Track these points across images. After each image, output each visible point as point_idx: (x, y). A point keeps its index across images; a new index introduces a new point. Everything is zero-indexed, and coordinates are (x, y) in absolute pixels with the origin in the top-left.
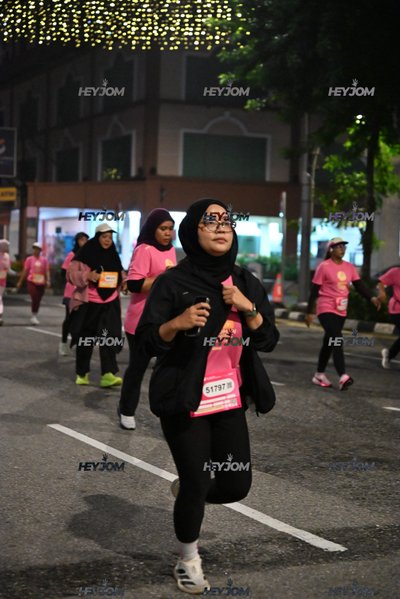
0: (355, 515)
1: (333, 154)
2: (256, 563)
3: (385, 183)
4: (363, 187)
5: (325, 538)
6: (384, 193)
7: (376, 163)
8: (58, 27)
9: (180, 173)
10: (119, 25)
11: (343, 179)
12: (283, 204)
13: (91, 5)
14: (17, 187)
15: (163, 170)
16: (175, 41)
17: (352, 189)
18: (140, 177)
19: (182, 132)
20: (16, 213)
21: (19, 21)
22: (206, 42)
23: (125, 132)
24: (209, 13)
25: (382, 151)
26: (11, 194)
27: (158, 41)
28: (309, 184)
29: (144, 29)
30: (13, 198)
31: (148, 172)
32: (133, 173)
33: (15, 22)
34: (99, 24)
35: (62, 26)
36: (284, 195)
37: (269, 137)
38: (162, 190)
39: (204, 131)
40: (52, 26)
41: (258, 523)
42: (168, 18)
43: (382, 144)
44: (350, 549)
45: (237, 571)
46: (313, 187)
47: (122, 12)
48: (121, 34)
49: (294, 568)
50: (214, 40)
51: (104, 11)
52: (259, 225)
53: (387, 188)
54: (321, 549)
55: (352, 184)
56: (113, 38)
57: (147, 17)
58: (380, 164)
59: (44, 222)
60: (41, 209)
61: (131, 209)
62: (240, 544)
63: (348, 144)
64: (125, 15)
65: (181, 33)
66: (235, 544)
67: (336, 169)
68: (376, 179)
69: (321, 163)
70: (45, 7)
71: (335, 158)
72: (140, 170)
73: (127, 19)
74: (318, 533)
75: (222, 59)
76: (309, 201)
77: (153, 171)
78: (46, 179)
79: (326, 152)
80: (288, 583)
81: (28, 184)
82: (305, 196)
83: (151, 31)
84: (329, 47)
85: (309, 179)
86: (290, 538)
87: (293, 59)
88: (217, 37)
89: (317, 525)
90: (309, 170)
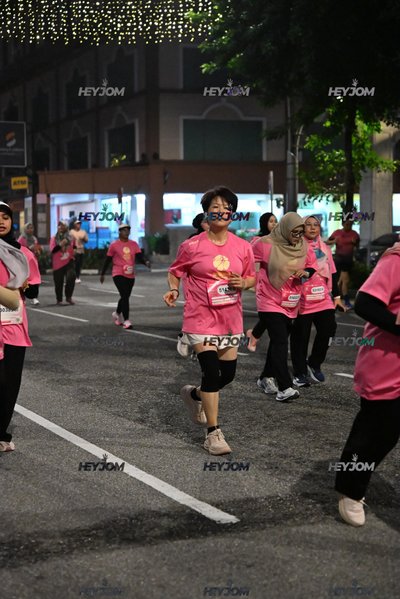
0: (262, 484)
1: (313, 134)
2: (144, 538)
3: (364, 159)
4: (342, 164)
5: (222, 510)
6: (363, 168)
7: (354, 140)
8: (47, 26)
9: (182, 157)
10: (105, 22)
11: (323, 157)
12: (271, 182)
13: (77, 5)
14: (29, 177)
15: (165, 155)
16: (159, 35)
17: (331, 166)
18: (144, 162)
19: (182, 118)
20: (29, 200)
21: (9, 23)
22: (189, 34)
23: (128, 122)
24: (190, 7)
25: (359, 129)
26: (23, 183)
27: (143, 36)
28: (294, 163)
29: (129, 24)
30: (26, 186)
31: (151, 158)
32: (138, 159)
33: (6, 23)
34: (86, 22)
35: (51, 26)
36: (271, 173)
37: (264, 120)
38: (165, 174)
39: (203, 117)
40: (41, 26)
41: (164, 496)
42: (152, 14)
43: (359, 123)
44: (242, 521)
45: (123, 546)
46: (297, 166)
47: (108, 10)
48: (108, 31)
49: (180, 542)
50: (197, 32)
51: (89, 10)
52: (259, 202)
53: (365, 163)
54: (214, 522)
55: (331, 161)
56: (100, 35)
57: (131, 14)
58: (357, 141)
59: (58, 207)
60: (52, 196)
61: (137, 193)
62: (136, 518)
63: (328, 124)
64: (109, 12)
65: (164, 27)
66: (132, 519)
67: (316, 148)
68: (354, 156)
69: (303, 142)
70: (34, 8)
71: (314, 137)
72: (143, 156)
73: (112, 16)
74: (217, 505)
75: (203, 50)
76: (294, 179)
77: (156, 156)
78: (59, 167)
79: (307, 132)
80: (167, 557)
81: (38, 172)
82: (290, 175)
83: (136, 26)
84: (300, 34)
85: (293, 158)
86: (187, 511)
87: (268, 46)
88: (199, 30)
89: (220, 497)
90: (293, 150)
